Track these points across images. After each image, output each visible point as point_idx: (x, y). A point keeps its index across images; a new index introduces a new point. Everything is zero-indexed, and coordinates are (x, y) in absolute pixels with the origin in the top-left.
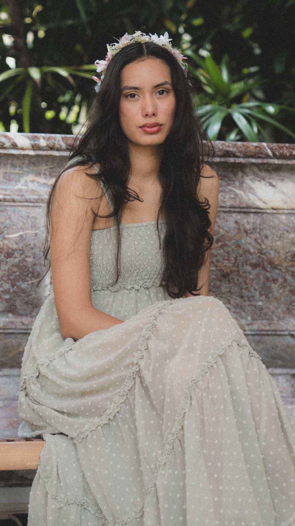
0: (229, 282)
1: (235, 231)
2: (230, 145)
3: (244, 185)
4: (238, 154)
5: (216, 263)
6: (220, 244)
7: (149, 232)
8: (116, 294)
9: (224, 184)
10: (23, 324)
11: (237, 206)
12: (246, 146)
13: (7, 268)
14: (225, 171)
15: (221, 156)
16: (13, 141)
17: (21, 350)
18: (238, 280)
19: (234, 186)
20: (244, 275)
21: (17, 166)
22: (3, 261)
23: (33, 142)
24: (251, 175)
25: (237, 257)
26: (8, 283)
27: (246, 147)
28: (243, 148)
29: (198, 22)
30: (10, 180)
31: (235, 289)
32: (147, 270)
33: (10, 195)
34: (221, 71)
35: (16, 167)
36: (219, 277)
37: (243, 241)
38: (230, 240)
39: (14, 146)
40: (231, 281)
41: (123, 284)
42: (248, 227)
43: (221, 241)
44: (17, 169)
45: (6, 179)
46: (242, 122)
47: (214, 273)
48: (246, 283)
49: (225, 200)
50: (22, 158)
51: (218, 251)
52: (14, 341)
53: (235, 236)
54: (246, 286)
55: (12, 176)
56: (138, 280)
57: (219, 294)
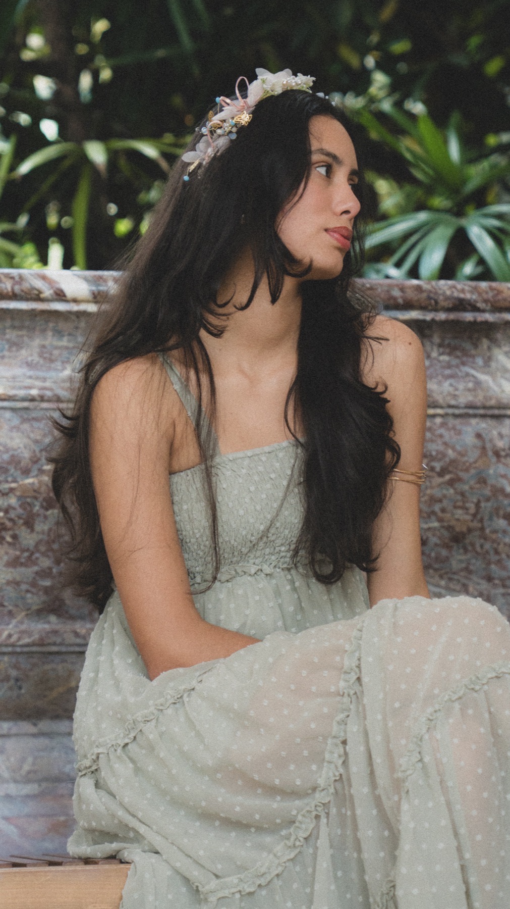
0: (466, 551)
1: (477, 453)
2: (467, 288)
3: (493, 364)
4: (480, 305)
5: (440, 514)
6: (447, 477)
7: (277, 465)
8: (229, 584)
9: (455, 362)
10: (77, 634)
11: (479, 404)
12: (495, 289)
13: (46, 528)
14: (456, 338)
15: (448, 310)
16: (57, 286)
17: (73, 684)
18: (482, 546)
19: (474, 365)
20: (494, 536)
21: (66, 333)
22: (38, 515)
23: (94, 288)
24: (504, 345)
25: (479, 502)
26: (48, 556)
27: (495, 292)
28: (491, 294)
29: (400, 47)
30: (52, 361)
31: (476, 564)
32: (283, 535)
33: (51, 389)
34: (446, 142)
35: (63, 336)
36: (446, 541)
37: (491, 472)
38: (467, 470)
39: (60, 296)
40: (470, 548)
41: (240, 565)
42: (500, 444)
43: (450, 472)
44: (65, 339)
45: (45, 358)
46: (485, 245)
47: (438, 533)
48: (497, 552)
49: (457, 393)
50: (74, 317)
51: (445, 492)
52: (60, 667)
53: (475, 462)
54: (497, 558)
55: (56, 352)
56: (268, 555)
57: (447, 573)
